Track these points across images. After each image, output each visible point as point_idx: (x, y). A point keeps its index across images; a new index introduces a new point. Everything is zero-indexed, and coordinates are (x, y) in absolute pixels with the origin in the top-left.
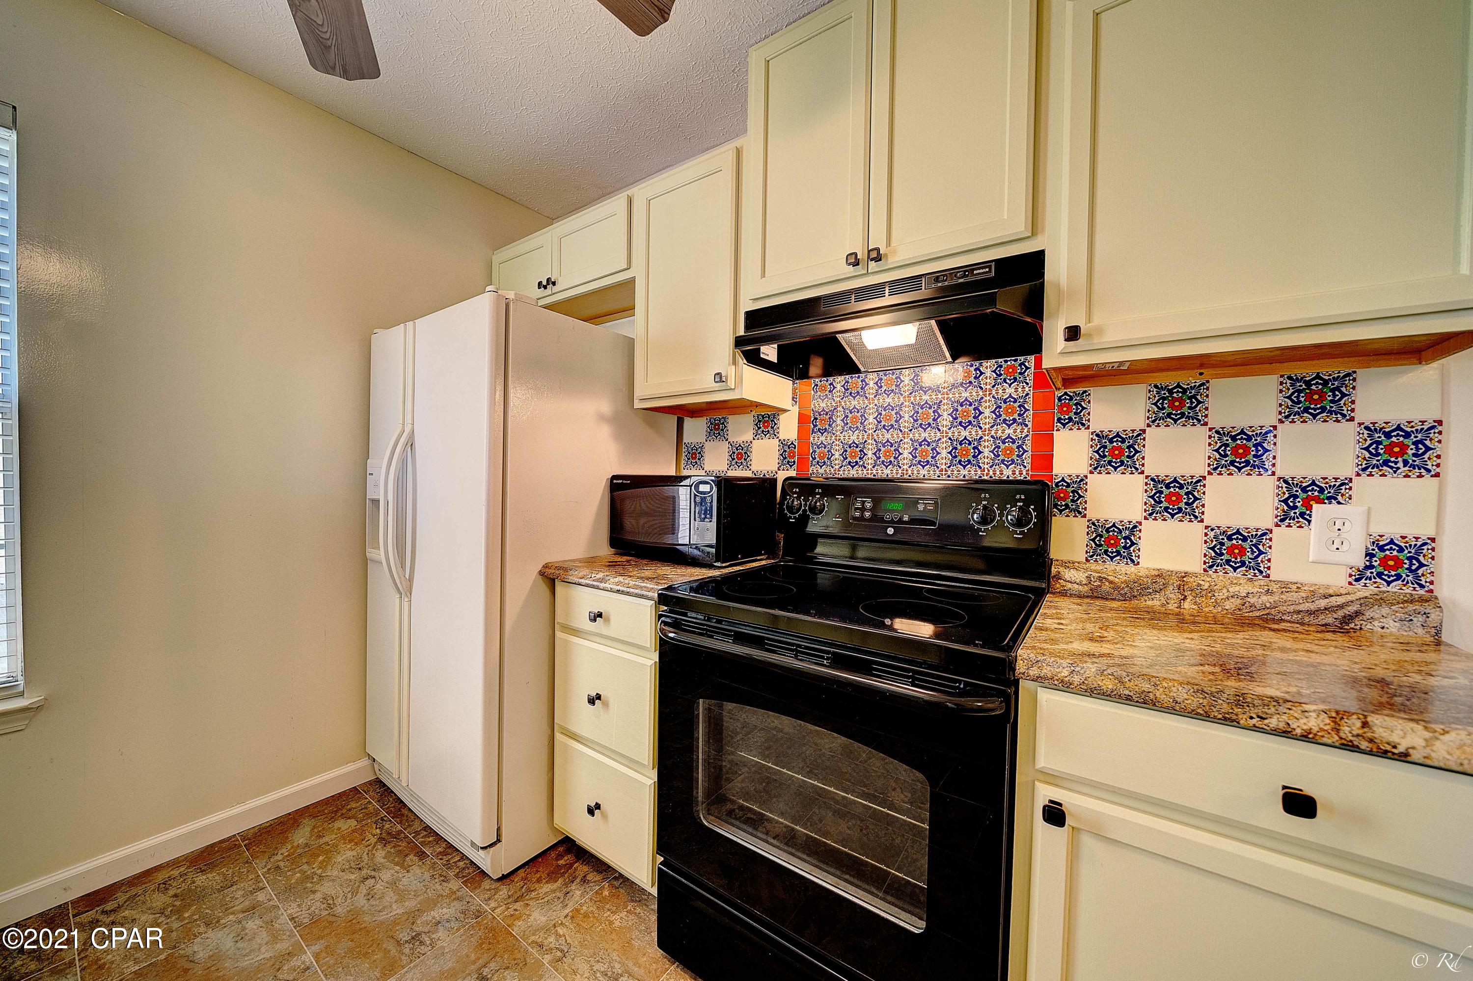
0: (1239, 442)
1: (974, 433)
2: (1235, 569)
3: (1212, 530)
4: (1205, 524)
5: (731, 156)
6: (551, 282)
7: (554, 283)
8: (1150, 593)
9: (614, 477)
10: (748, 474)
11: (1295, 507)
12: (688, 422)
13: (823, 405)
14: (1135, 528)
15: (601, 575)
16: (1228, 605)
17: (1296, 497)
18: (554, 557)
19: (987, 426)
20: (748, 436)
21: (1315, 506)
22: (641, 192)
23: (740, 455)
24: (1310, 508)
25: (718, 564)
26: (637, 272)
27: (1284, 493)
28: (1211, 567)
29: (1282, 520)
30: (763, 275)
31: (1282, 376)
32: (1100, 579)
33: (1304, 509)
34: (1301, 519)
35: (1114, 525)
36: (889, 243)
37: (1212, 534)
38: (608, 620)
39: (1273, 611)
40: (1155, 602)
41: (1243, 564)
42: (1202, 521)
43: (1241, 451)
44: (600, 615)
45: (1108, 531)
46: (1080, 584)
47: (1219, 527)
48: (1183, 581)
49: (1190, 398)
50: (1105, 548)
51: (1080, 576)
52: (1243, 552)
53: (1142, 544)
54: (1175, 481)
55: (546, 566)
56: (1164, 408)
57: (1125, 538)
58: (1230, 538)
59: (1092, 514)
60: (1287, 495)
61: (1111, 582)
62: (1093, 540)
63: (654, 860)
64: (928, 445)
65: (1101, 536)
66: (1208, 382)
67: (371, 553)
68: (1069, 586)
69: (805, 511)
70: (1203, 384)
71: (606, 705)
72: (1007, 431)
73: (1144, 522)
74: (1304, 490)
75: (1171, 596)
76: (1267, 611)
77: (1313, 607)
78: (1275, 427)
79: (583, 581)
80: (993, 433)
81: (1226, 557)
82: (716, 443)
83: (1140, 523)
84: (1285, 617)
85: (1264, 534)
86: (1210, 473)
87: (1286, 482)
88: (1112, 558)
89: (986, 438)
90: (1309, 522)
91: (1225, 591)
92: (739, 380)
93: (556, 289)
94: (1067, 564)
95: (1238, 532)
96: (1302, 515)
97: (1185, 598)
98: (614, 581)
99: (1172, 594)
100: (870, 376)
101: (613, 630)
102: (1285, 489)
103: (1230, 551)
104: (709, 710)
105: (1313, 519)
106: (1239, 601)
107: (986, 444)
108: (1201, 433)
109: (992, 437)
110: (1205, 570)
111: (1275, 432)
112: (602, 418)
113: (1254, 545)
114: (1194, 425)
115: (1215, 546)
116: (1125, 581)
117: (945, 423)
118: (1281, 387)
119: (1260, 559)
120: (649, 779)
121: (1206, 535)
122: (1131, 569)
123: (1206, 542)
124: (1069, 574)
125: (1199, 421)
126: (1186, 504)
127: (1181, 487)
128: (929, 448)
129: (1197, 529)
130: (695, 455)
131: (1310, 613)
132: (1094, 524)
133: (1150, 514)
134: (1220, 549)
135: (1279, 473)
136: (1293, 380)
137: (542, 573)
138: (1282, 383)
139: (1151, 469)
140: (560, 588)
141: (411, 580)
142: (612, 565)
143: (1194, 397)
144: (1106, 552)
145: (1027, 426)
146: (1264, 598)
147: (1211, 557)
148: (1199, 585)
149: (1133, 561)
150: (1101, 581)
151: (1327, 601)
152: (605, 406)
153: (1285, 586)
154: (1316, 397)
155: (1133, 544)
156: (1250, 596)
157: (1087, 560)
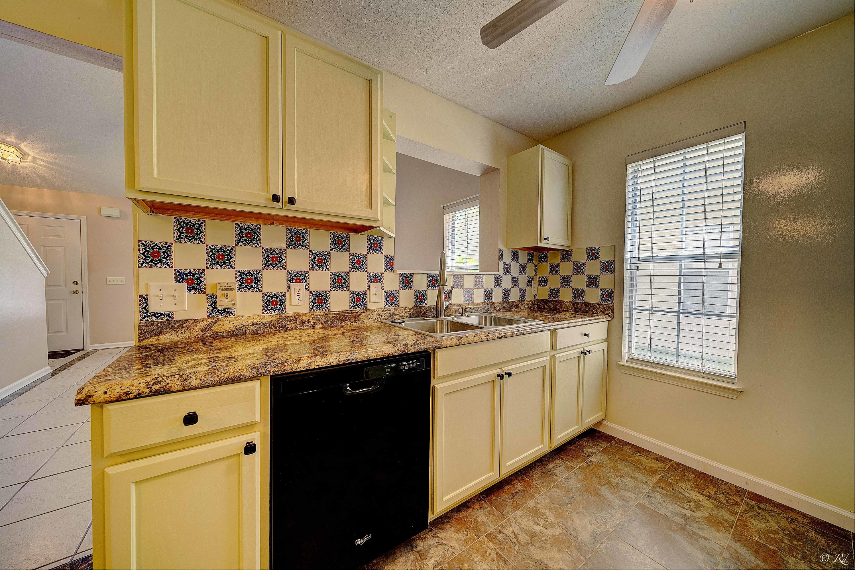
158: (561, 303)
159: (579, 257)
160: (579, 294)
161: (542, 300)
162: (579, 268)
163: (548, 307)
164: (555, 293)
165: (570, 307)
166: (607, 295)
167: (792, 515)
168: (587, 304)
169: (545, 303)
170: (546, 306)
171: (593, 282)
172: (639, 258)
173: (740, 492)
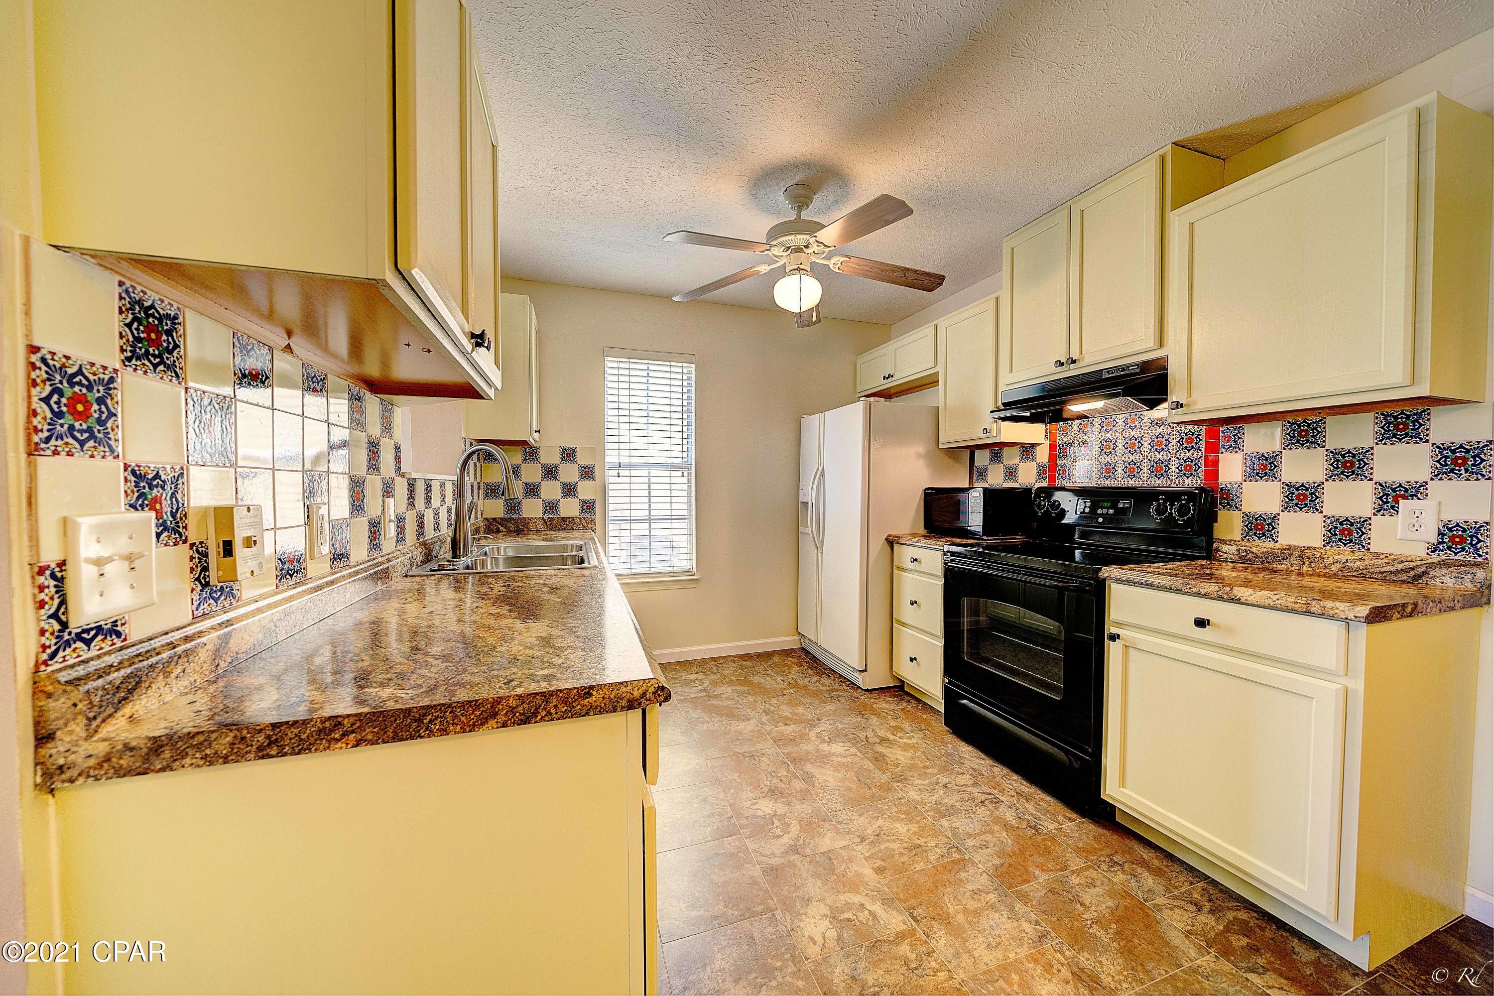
0: (1347, 458)
1: (1165, 456)
2: (1345, 545)
3: (1329, 518)
4: (1324, 514)
5: (992, 303)
6: (890, 376)
7: (892, 376)
8: (1280, 560)
9: (926, 489)
10: (1016, 485)
11: (1388, 502)
12: (977, 453)
13: (1065, 439)
14: (1275, 518)
15: (917, 539)
16: (1333, 568)
17: (1388, 495)
18: (894, 532)
19: (1174, 451)
20: (1017, 460)
21: (1401, 501)
22: (942, 323)
23: (1011, 473)
24: (1397, 502)
25: (985, 538)
26: (940, 368)
27: (1380, 493)
28: (1328, 543)
29: (1378, 511)
30: (1011, 371)
31: (1377, 413)
32: (1246, 551)
33: (1394, 504)
34: (1391, 510)
35: (1260, 516)
36: (1081, 352)
37: (1328, 521)
38: (920, 562)
39: (1364, 572)
40: (1283, 566)
41: (1351, 541)
42: (1321, 512)
43: (1348, 465)
44: (916, 560)
45: (1256, 520)
46: (1233, 554)
47: (1333, 517)
48: (1303, 553)
49: (1313, 430)
50: (1255, 531)
51: (1232, 549)
52: (1350, 533)
53: (1280, 528)
54: (1303, 485)
55: (889, 536)
56: (1294, 437)
57: (1268, 524)
58: (1341, 524)
59: (1245, 508)
60: (1381, 494)
61: (1253, 553)
62: (1247, 526)
63: (944, 680)
64: (1135, 464)
65: (1252, 523)
66: (1325, 418)
67: (802, 529)
68: (1225, 556)
69: (1047, 508)
70: (1321, 420)
71: (919, 606)
72: (1188, 455)
73: (1281, 513)
74: (1394, 490)
75: (1294, 562)
76: (1361, 572)
77: (1392, 569)
78: (1372, 448)
79: (908, 543)
80: (1178, 456)
81: (1338, 537)
82: (996, 466)
83: (1279, 514)
84: (1373, 576)
85: (1366, 521)
86: (1327, 480)
87: (1381, 485)
88: (1259, 538)
89: (1174, 459)
90: (1398, 512)
91: (1331, 558)
92: (999, 431)
93: (893, 379)
94: (1224, 542)
95: (1347, 520)
96: (1392, 507)
97: (1304, 563)
98: (923, 542)
99: (1295, 561)
100: (1096, 420)
101: (923, 567)
102: (1380, 490)
103: (1342, 532)
104: (969, 602)
105: (1400, 510)
106: (1341, 565)
107: (1174, 463)
108: (1321, 452)
109: (1178, 458)
110: (1324, 546)
111: (1372, 451)
112: (919, 455)
113: (1359, 529)
114: (1315, 448)
115: (1331, 529)
116: (1263, 552)
117: (1146, 450)
118: (1376, 421)
119: (1363, 538)
120: (940, 643)
121: (1325, 521)
122: (1272, 545)
123: (1324, 527)
124: (1225, 548)
125: (1319, 445)
126: (1310, 501)
127: (1307, 489)
128: (1135, 467)
129: (1318, 517)
130: (983, 474)
131: (1391, 573)
132: (1247, 515)
133: (1285, 509)
134: (1335, 531)
135: (1375, 480)
136: (1386, 416)
137: (886, 539)
138: (1377, 418)
139: (1286, 478)
140: (896, 547)
141: (823, 542)
142: (926, 537)
143: (1316, 428)
144: (1255, 534)
145: (1200, 450)
146: (1359, 563)
147: (1328, 537)
148: (1314, 555)
149: (1273, 540)
150: (1246, 552)
151: (1403, 565)
152: (921, 449)
153: (1377, 555)
154: (1401, 427)
155: (1274, 528)
156: (1349, 562)
157: (1242, 540)
158: (526, 522)
159: (550, 457)
160: (551, 507)
161: (494, 519)
162: (550, 473)
163: (505, 528)
164: (514, 507)
165: (541, 526)
166: (588, 507)
167: (731, 659)
168: (564, 519)
169: (498, 523)
170: (501, 528)
171: (569, 490)
172: (620, 463)
173: (704, 661)
